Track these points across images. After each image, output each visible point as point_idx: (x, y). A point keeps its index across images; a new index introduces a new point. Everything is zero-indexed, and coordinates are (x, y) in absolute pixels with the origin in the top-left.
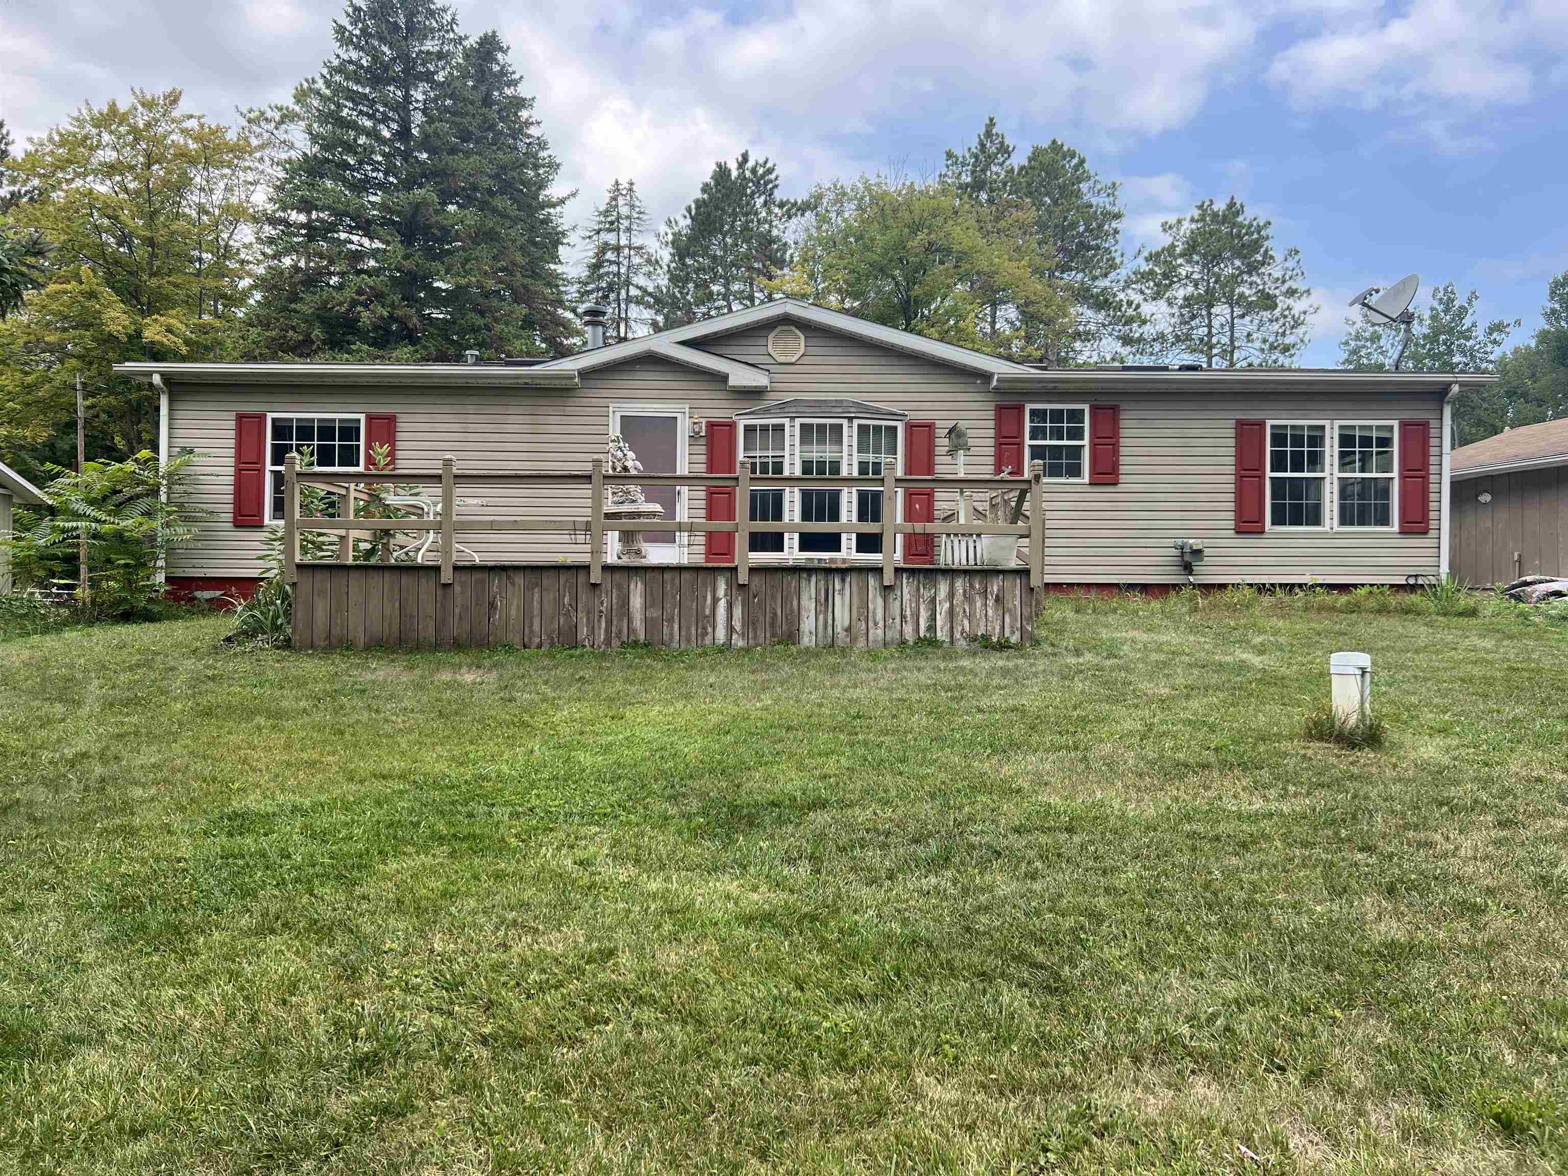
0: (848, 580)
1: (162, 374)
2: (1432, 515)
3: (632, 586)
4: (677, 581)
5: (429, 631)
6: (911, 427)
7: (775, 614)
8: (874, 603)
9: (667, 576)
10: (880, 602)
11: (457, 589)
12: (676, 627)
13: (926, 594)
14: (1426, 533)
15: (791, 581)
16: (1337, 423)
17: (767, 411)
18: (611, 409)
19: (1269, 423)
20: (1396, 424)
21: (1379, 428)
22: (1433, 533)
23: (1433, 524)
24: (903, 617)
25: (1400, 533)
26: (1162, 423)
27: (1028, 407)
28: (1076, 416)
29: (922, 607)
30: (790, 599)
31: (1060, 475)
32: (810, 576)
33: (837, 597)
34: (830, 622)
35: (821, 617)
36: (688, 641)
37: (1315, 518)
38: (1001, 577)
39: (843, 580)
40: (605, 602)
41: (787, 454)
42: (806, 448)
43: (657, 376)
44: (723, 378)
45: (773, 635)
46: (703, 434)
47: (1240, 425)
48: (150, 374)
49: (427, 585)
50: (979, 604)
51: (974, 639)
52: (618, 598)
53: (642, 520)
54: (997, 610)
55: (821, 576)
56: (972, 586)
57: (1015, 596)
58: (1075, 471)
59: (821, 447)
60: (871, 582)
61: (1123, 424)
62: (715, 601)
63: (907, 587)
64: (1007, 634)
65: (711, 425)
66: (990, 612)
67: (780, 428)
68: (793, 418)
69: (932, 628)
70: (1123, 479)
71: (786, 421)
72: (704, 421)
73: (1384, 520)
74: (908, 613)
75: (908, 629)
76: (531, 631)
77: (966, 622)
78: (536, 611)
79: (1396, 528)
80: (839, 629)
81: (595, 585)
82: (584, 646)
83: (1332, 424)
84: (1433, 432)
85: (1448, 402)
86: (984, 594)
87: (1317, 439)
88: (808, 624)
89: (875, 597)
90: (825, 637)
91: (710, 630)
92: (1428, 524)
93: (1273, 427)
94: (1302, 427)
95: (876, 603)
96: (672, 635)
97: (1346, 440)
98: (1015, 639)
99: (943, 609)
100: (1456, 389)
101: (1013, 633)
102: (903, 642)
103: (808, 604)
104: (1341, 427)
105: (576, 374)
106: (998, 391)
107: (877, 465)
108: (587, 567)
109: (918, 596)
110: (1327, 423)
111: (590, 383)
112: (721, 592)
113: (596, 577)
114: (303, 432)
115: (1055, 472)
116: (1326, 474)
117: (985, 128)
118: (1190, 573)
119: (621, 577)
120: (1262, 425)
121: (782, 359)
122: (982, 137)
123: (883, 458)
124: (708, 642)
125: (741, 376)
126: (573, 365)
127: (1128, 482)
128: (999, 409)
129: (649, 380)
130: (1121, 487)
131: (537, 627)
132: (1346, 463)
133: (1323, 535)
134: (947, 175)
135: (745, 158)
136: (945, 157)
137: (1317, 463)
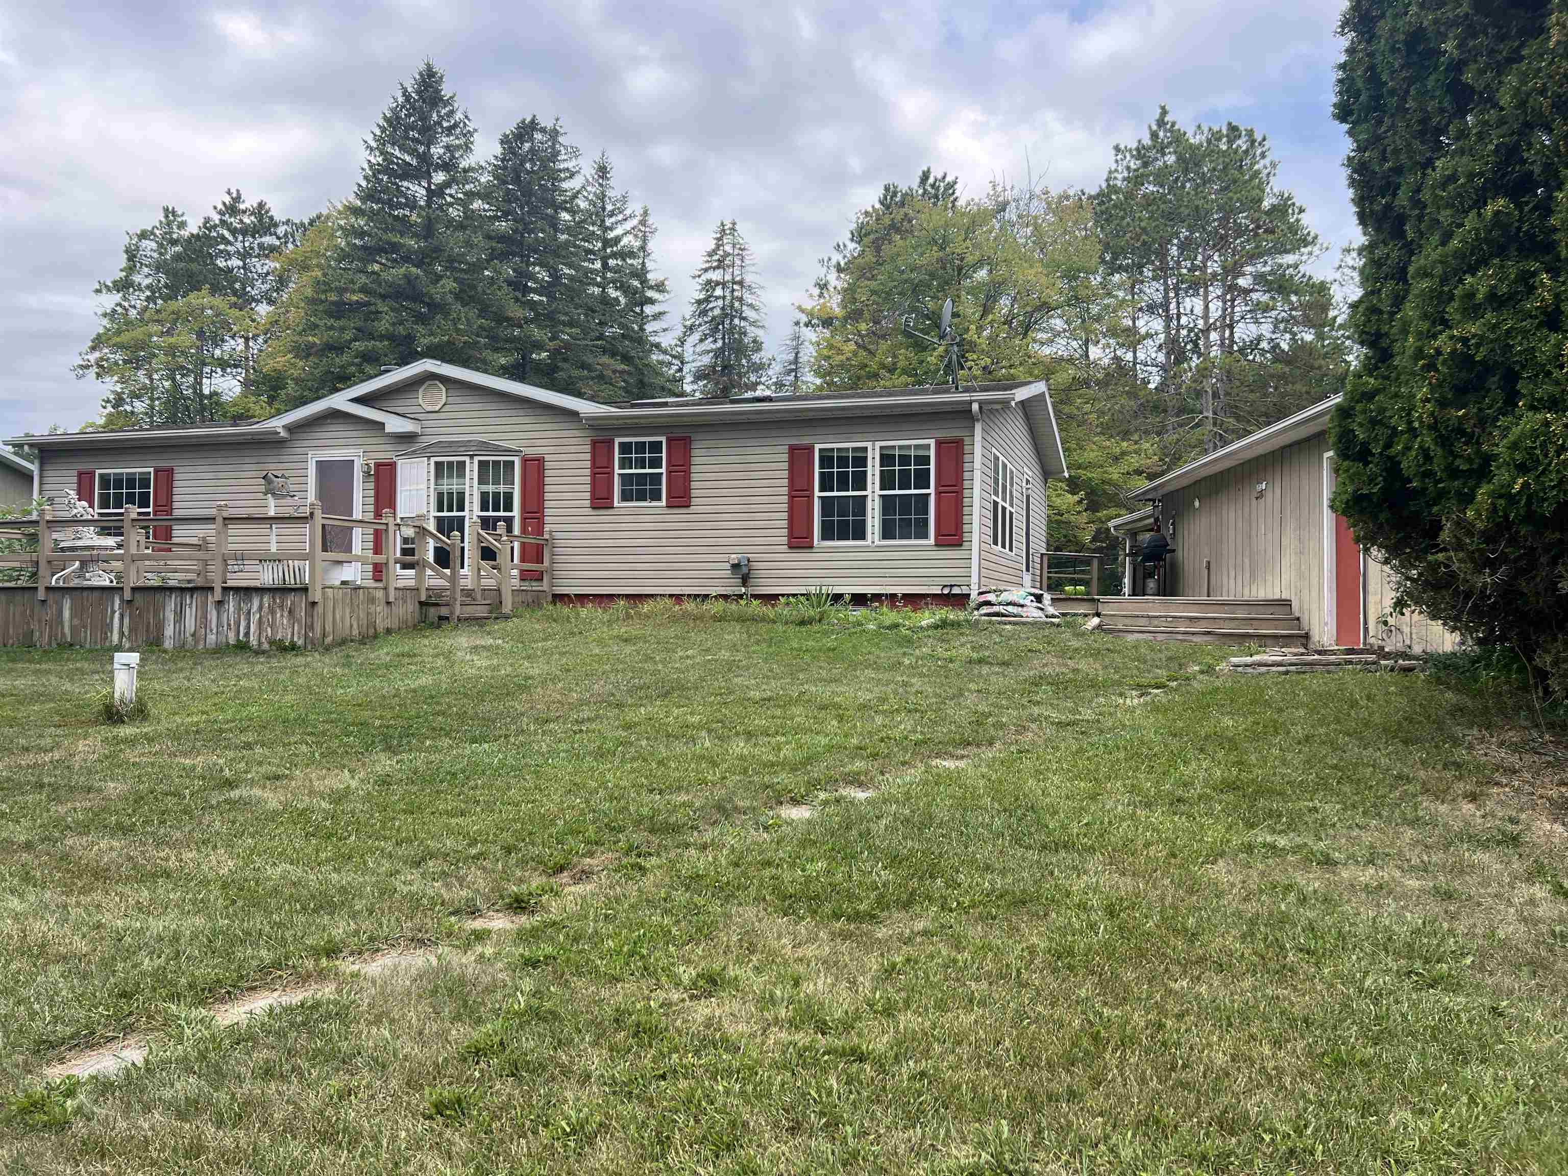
0: (195, 596)
2: (965, 528)
3: (65, 601)
4: (90, 596)
6: (525, 461)
7: (149, 623)
8: (211, 615)
10: (214, 613)
12: (89, 632)
13: (244, 607)
14: (961, 545)
15: (159, 597)
16: (878, 444)
17: (414, 452)
18: (309, 456)
19: (817, 447)
20: (932, 442)
21: (917, 447)
22: (964, 545)
23: (965, 537)
24: (229, 625)
25: (936, 545)
26: (726, 451)
27: (617, 441)
28: (656, 447)
29: (242, 618)
30: (159, 609)
31: (645, 500)
32: (171, 593)
33: (188, 610)
34: (183, 628)
35: (177, 625)
36: (96, 642)
37: (860, 534)
38: (293, 594)
39: (192, 597)
41: (425, 487)
42: (439, 483)
43: (338, 428)
44: (382, 425)
45: (148, 639)
46: (372, 472)
47: (792, 449)
50: (278, 615)
51: (272, 642)
52: (56, 608)
54: (290, 619)
55: (178, 593)
56: (274, 601)
57: (301, 609)
58: (656, 496)
59: (450, 481)
60: (210, 597)
61: (695, 452)
62: (113, 612)
64: (296, 639)
65: (378, 465)
66: (285, 621)
68: (428, 458)
69: (247, 634)
70: (694, 501)
71: (425, 461)
72: (373, 461)
73: (922, 533)
74: (232, 622)
75: (231, 635)
77: (269, 630)
78: (11, 621)
79: (932, 540)
80: (188, 635)
81: (43, 601)
82: (36, 646)
83: (874, 445)
84: (967, 449)
85: (978, 420)
86: (282, 607)
87: (861, 459)
88: (169, 631)
89: (211, 610)
90: (179, 640)
91: (109, 633)
92: (962, 537)
93: (820, 450)
94: (847, 449)
95: (213, 615)
96: (86, 637)
97: (886, 459)
98: (300, 642)
99: (255, 619)
100: (975, 406)
101: (299, 638)
102: (228, 644)
103: (170, 616)
104: (881, 448)
105: (279, 430)
106: (592, 427)
107: (496, 495)
108: (36, 588)
109: (240, 609)
110: (869, 445)
111: (295, 436)
112: (117, 607)
113: (41, 595)
114: (118, 483)
115: (641, 497)
116: (868, 492)
117: (1157, 116)
118: (744, 586)
119: (58, 595)
120: (811, 449)
121: (430, 408)
122: (1154, 128)
123: (502, 488)
124: (107, 644)
125: (395, 425)
126: (278, 424)
127: (699, 504)
128: (594, 444)
129: (336, 431)
130: (693, 509)
131: (11, 631)
132: (886, 482)
133: (866, 549)
134: (1116, 171)
135: (925, 176)
136: (1113, 152)
137: (860, 482)
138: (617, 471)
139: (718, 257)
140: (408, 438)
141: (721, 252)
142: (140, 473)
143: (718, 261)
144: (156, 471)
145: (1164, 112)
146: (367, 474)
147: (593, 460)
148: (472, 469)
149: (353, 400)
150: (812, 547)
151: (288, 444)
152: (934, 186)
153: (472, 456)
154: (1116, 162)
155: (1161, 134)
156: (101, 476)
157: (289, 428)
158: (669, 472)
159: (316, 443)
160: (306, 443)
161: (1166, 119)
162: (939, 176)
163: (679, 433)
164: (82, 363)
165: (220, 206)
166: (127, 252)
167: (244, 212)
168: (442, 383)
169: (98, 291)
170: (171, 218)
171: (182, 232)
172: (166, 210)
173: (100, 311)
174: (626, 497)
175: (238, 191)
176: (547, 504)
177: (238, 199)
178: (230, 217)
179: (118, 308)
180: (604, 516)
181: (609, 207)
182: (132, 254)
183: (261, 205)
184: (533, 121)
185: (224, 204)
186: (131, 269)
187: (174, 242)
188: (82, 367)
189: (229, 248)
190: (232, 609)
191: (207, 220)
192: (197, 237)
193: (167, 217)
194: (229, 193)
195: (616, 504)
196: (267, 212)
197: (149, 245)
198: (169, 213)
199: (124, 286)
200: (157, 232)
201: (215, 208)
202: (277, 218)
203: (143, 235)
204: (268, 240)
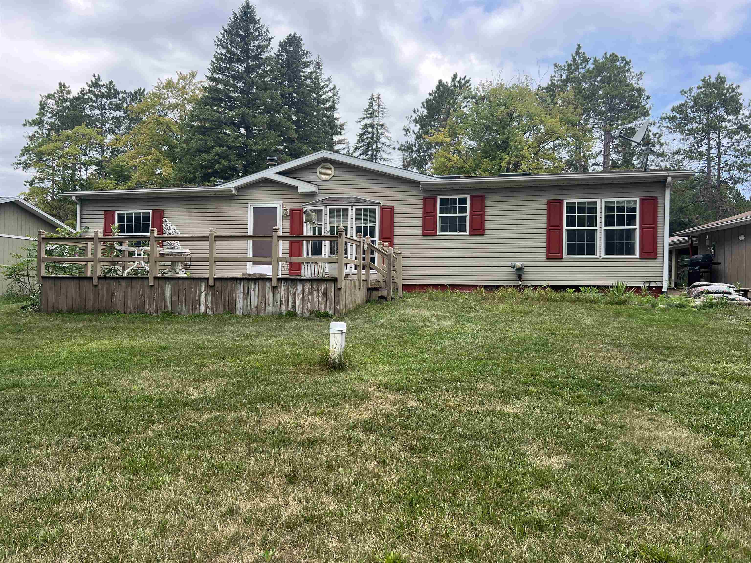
0: (257, 284)
1: (76, 196)
2: (659, 248)
3: (167, 286)
4: (185, 283)
5: (89, 305)
6: (383, 209)
7: (225, 300)
8: (268, 295)
9: (181, 282)
10: (271, 295)
11: (100, 287)
12: (184, 305)
13: (292, 291)
14: (656, 258)
15: (232, 283)
16: (604, 200)
17: (315, 203)
18: (249, 205)
19: (565, 202)
20: (638, 199)
21: (628, 202)
22: (659, 258)
23: (659, 253)
24: (281, 301)
25: (640, 258)
26: (506, 203)
27: (439, 198)
28: (463, 201)
29: (290, 297)
30: (232, 292)
31: (455, 231)
32: (241, 282)
33: (253, 292)
34: (249, 304)
35: (245, 301)
36: (189, 311)
37: (591, 250)
38: (326, 283)
39: (255, 284)
40: (157, 292)
41: (323, 223)
42: (332, 220)
43: (269, 189)
44: (295, 188)
45: (224, 309)
46: (288, 215)
47: (550, 203)
48: (71, 196)
49: (88, 286)
50: (315, 296)
51: (312, 312)
52: (161, 291)
53: (174, 257)
54: (323, 299)
55: (245, 282)
56: (313, 287)
57: (331, 292)
58: (462, 229)
59: (339, 220)
60: (268, 284)
61: (487, 204)
62: (200, 293)
63: (283, 288)
64: (328, 310)
65: (292, 211)
66: (320, 299)
67: (320, 211)
68: (326, 206)
69: (294, 307)
70: (487, 232)
71: (323, 208)
72: (289, 208)
73: (630, 251)
74: (283, 300)
75: (283, 308)
76: (127, 306)
77: (309, 305)
78: (129, 297)
79: (638, 256)
80: (252, 307)
81: (152, 286)
82: (147, 313)
83: (601, 201)
84: (660, 203)
85: (668, 187)
86: (318, 291)
87: (593, 208)
88: (239, 304)
89: (269, 292)
90: (247, 310)
91: (198, 306)
92: (656, 254)
93: (567, 203)
94: (584, 203)
95: (270, 295)
96: (182, 308)
97: (609, 208)
98: (331, 313)
99: (299, 298)
100: (669, 179)
101: (330, 309)
102: (281, 313)
103: (240, 296)
104: (606, 202)
105: (233, 189)
106: (424, 190)
107: (366, 228)
108: (148, 278)
109: (288, 292)
110: (598, 200)
111: (241, 193)
112: (203, 289)
113: (151, 282)
114: (130, 219)
115: (453, 229)
116: (598, 227)
117: (575, 50)
118: (520, 279)
119: (161, 282)
120: (561, 202)
121: (324, 179)
122: (574, 55)
123: (369, 224)
124: (197, 312)
125: (303, 187)
126: (231, 185)
127: (488, 234)
128: (425, 199)
129: (266, 191)
130: (486, 236)
131: (129, 304)
132: (609, 221)
133: (596, 260)
134: (554, 76)
135: (455, 76)
136: (554, 67)
137: (592, 221)
138: (439, 215)
139: (370, 112)
140: (310, 195)
141: (372, 110)
142: (143, 213)
143: (370, 114)
144: (153, 212)
145: (579, 47)
146: (285, 216)
147: (424, 208)
148: (352, 213)
149: (279, 173)
150: (561, 258)
151: (236, 198)
152: (459, 82)
153: (352, 206)
154: (555, 72)
155: (577, 59)
156: (118, 214)
157: (238, 189)
158: (471, 216)
159: (253, 197)
160: (247, 197)
161: (580, 51)
162: (463, 77)
163: (477, 193)
164: (17, 161)
165: (90, 83)
166: (41, 104)
167: (102, 86)
168: (331, 164)
169: (24, 125)
170: (63, 88)
171: (68, 96)
172: (60, 84)
173: (26, 135)
174: (443, 229)
175: (98, 75)
176: (395, 233)
177: (99, 79)
178: (95, 88)
179: (36, 134)
180: (430, 241)
181: (322, 84)
182: (43, 106)
183: (111, 83)
184: (294, 35)
185: (92, 82)
186: (41, 114)
187: (66, 100)
188: (17, 164)
189: (94, 104)
190: (283, 292)
191: (83, 90)
192: (78, 98)
193: (61, 87)
194: (94, 76)
195: (438, 234)
196: (114, 86)
197: (51, 102)
198: (62, 85)
199: (38, 123)
200: (56, 95)
201: (87, 83)
202: (119, 90)
203: (49, 97)
204: (114, 100)
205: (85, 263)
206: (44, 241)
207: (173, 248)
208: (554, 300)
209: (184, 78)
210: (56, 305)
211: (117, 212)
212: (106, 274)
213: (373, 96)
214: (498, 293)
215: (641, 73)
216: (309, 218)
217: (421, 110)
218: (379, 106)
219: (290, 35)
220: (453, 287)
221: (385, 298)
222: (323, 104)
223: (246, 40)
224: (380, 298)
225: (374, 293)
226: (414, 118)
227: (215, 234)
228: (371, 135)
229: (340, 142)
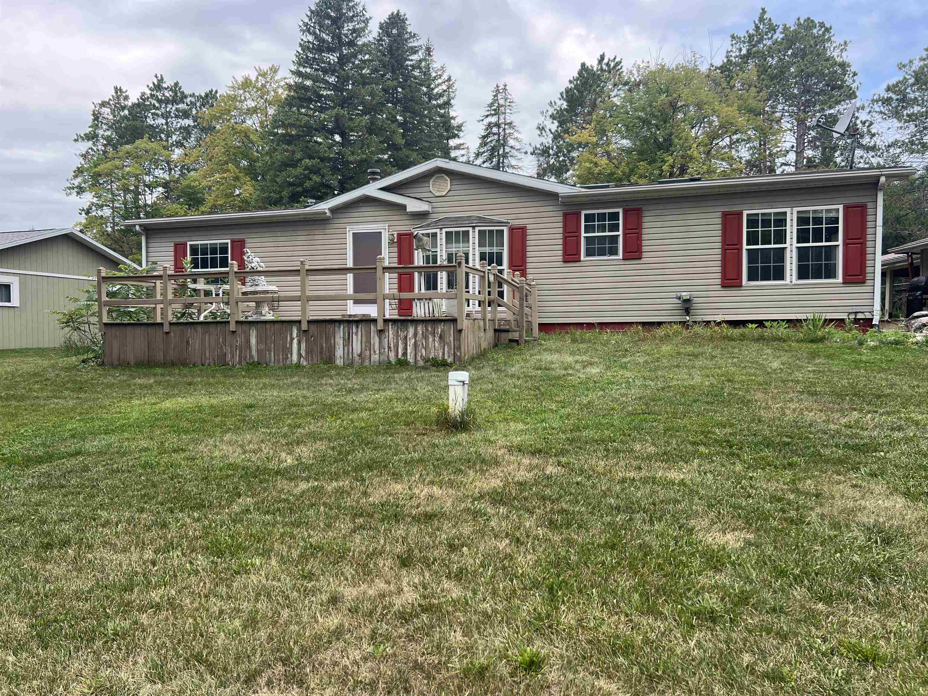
0: (360, 327)
1: (140, 226)
2: (869, 270)
3: (251, 331)
4: (272, 329)
5: (160, 356)
6: (512, 230)
7: (322, 347)
8: (374, 340)
9: (268, 326)
10: (377, 340)
11: (172, 335)
12: (272, 354)
13: (402, 334)
14: (864, 282)
15: (330, 327)
16: (795, 210)
17: (428, 225)
18: (348, 229)
19: (745, 213)
20: (841, 207)
21: (828, 211)
22: (869, 283)
23: (869, 276)
24: (389, 348)
25: (843, 283)
26: (670, 218)
27: (583, 213)
29: (400, 342)
30: (330, 338)
31: (604, 255)
32: (340, 325)
33: (354, 337)
34: (350, 351)
35: (346, 348)
36: (279, 362)
37: (779, 274)
38: (443, 324)
39: (357, 327)
40: (239, 340)
41: (438, 250)
42: (449, 246)
43: (371, 209)
44: (403, 207)
45: (321, 359)
46: (395, 240)
47: (725, 216)
48: (134, 226)
49: (158, 334)
50: (431, 340)
51: (426, 360)
52: (245, 337)
53: (258, 295)
54: (440, 343)
55: (346, 325)
56: (427, 330)
57: (450, 335)
58: (613, 251)
59: (457, 245)
60: (372, 327)
61: (645, 219)
62: (292, 339)
63: (391, 331)
64: (446, 357)
65: (399, 235)
66: (437, 344)
67: (435, 235)
68: (441, 229)
69: (405, 354)
70: (644, 255)
71: (438, 231)
72: (396, 233)
73: (830, 273)
74: (392, 346)
75: (392, 355)
76: (205, 357)
77: (423, 351)
78: (207, 346)
79: (840, 279)
80: (355, 355)
81: (233, 332)
82: (229, 365)
84: (870, 211)
85: (881, 190)
86: (434, 334)
87: (781, 221)
88: (339, 352)
89: (374, 337)
90: (348, 359)
91: (289, 356)
92: (865, 276)
93: (748, 215)
94: (770, 214)
95: (375, 340)
96: (270, 358)
97: (802, 220)
98: (450, 360)
99: (411, 343)
100: (883, 179)
101: (449, 357)
102: (390, 362)
103: (340, 342)
104: (798, 212)
105: (327, 211)
106: (564, 204)
107: (491, 254)
108: (229, 322)
109: (398, 336)
110: (788, 210)
111: (336, 216)
112: (295, 335)
113: (232, 327)
114: (204, 251)
115: (602, 253)
116: (787, 245)
117: (759, 15)
118: (688, 315)
119: (246, 327)
120: (740, 214)
121: (438, 194)
122: (757, 22)
123: (495, 250)
124: (288, 363)
125: (413, 206)
126: (325, 206)
127: (647, 257)
128: (565, 216)
129: (368, 212)
130: (643, 260)
131: (207, 355)
132: (802, 236)
133: (785, 287)
134: (731, 51)
135: (602, 57)
136: (730, 39)
137: (781, 237)
138: (583, 234)
139: (495, 107)
140: (422, 216)
141: (496, 105)
142: (220, 244)
143: (495, 110)
144: (233, 242)
145: (764, 11)
146: (391, 243)
147: (565, 227)
148: (474, 237)
149: (383, 189)
150: (741, 286)
151: (332, 221)
152: (608, 64)
153: (474, 227)
154: (732, 45)
155: (761, 27)
156: (191, 245)
157: (333, 210)
158: (625, 234)
159: (353, 220)
160: (345, 220)
161: (765, 17)
162: (612, 58)
163: (633, 206)
164: (69, 185)
165: (151, 85)
166: (94, 114)
167: (166, 89)
168: (447, 175)
169: (76, 140)
170: (119, 93)
171: (126, 103)
172: (116, 88)
173: (78, 153)
174: (589, 253)
175: (161, 75)
176: (528, 260)
177: (161, 80)
178: (157, 92)
179: (90, 151)
180: (572, 268)
181: (434, 74)
182: (96, 116)
183: (176, 84)
184: (398, 14)
185: (154, 84)
186: (95, 126)
187: (123, 108)
188: (70, 188)
189: (157, 112)
190: (391, 336)
191: (143, 94)
192: (138, 105)
193: (116, 92)
194: (156, 76)
195: (582, 258)
196: (180, 89)
197: (106, 111)
198: (118, 90)
199: (92, 137)
200: (111, 102)
201: (148, 86)
202: (186, 92)
203: (103, 104)
204: (181, 106)
205: (153, 306)
206: (104, 280)
207: (257, 285)
208: (731, 339)
209: (264, 75)
210: (122, 356)
211: (189, 243)
212: (179, 318)
213: (497, 86)
214: (660, 332)
215: (845, 43)
216: (421, 243)
217: (559, 103)
218: (506, 100)
219: (392, 14)
220: (603, 325)
221: (517, 341)
222: (436, 100)
223: (338, 22)
224: (511, 341)
225: (503, 335)
226: (550, 113)
227: (307, 267)
228: (496, 137)
229: (457, 147)
